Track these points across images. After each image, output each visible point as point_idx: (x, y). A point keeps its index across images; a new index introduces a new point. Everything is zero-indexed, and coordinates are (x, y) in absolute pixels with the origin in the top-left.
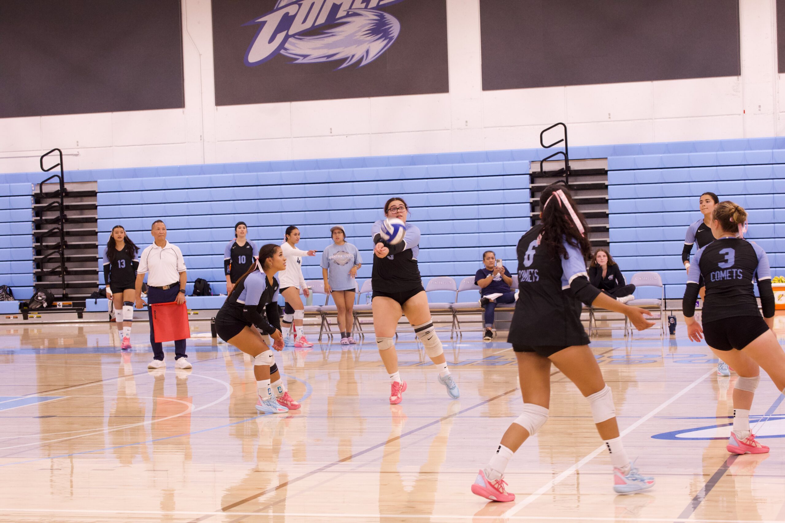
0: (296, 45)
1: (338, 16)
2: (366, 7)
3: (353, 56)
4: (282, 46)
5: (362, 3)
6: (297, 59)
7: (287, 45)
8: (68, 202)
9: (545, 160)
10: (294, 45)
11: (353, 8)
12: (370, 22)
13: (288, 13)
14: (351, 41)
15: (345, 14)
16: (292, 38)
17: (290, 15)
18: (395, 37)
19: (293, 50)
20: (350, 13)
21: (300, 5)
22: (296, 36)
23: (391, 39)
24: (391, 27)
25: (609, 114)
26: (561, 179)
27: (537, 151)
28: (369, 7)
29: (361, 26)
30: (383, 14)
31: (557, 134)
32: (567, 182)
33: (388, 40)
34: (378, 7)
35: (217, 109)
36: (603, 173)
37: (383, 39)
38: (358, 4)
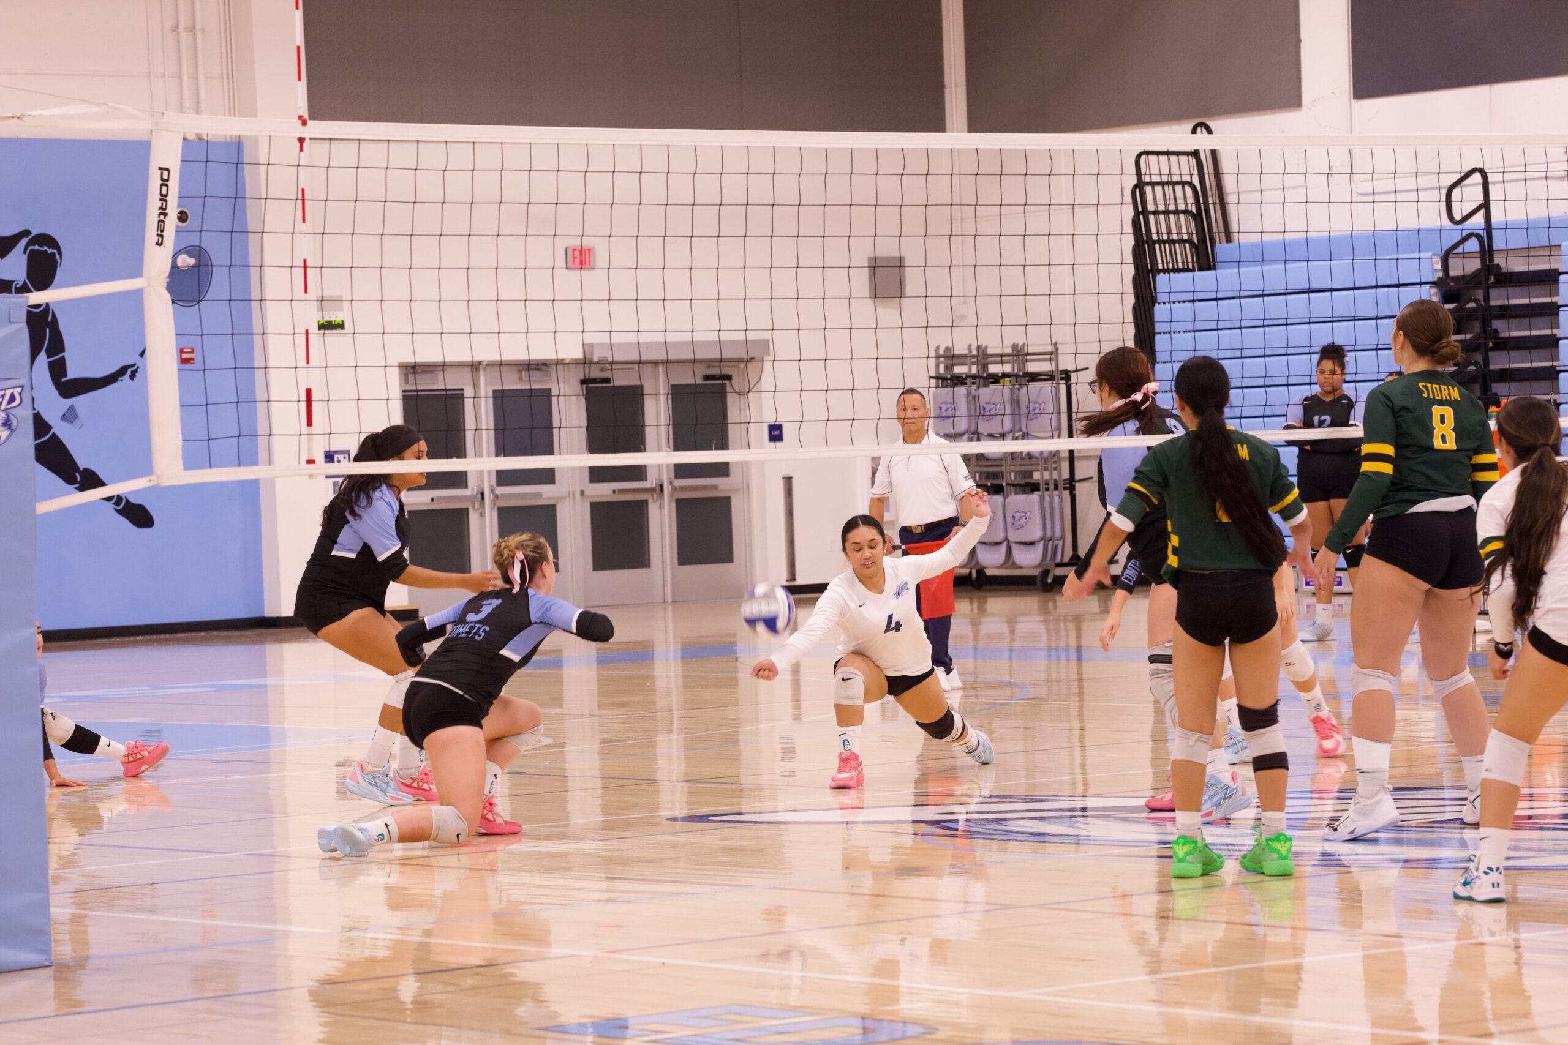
8: (1498, 298)
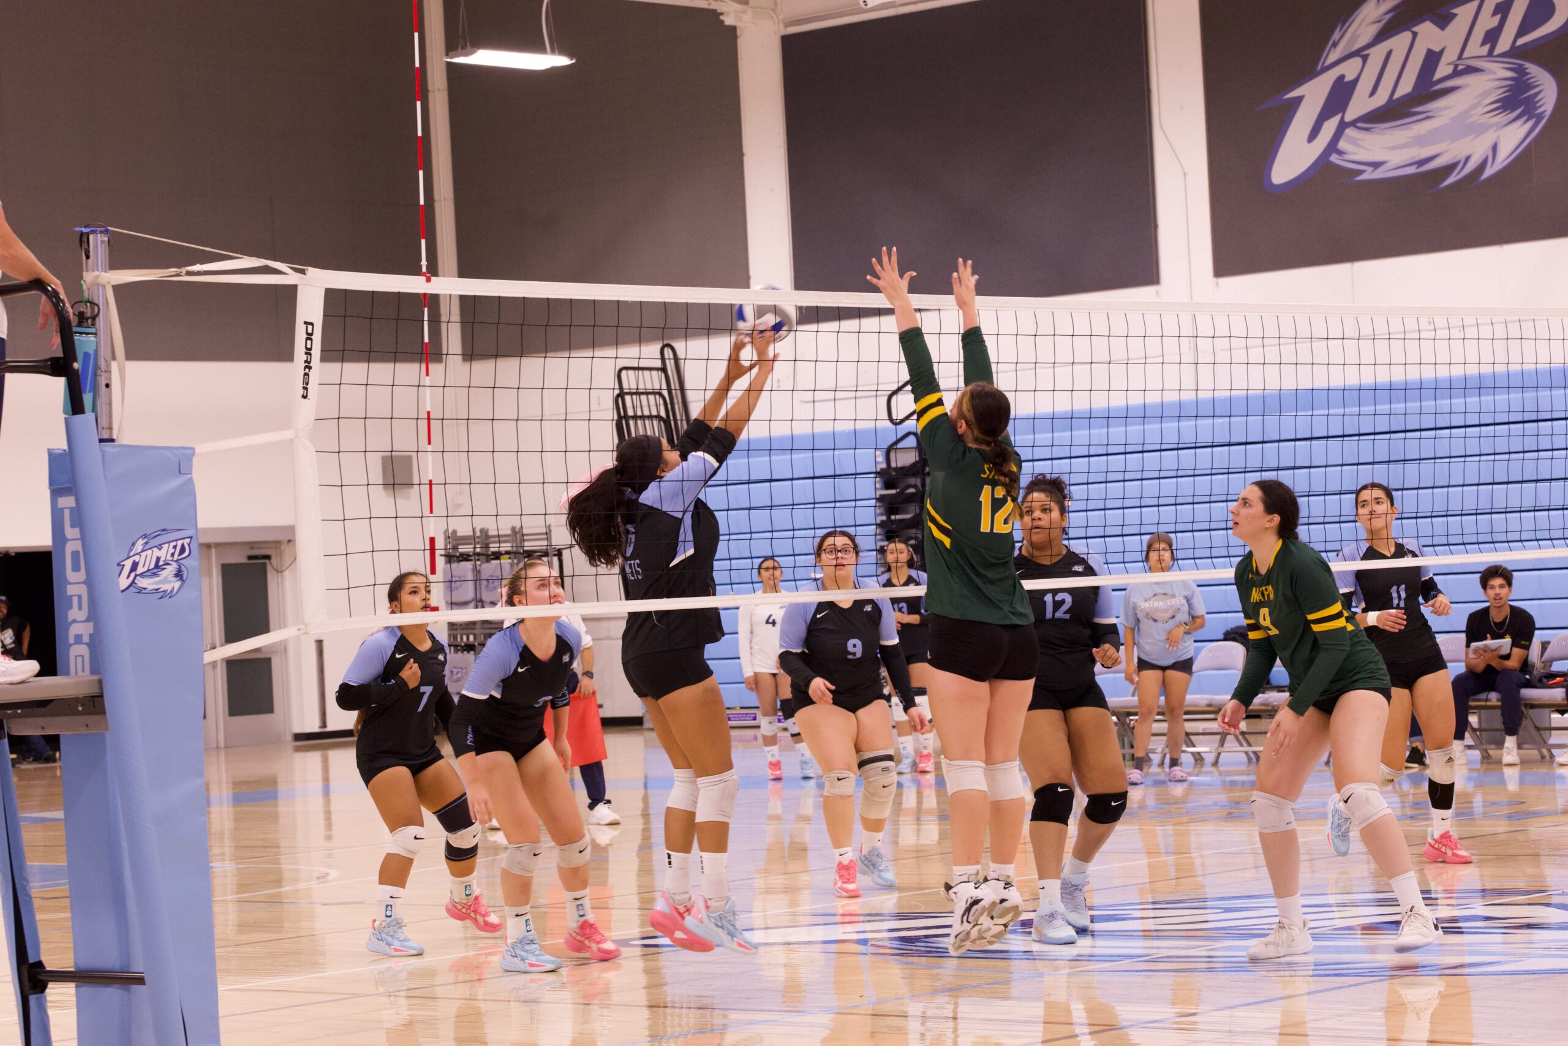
0: (1360, 142)
1: (1437, 76)
2: (1490, 53)
3: (1468, 159)
4: (1332, 146)
5: (1483, 44)
6: (1362, 172)
7: (1342, 145)
10: (1354, 142)
11: (1465, 55)
12: (1498, 83)
13: (1342, 77)
15: (1449, 70)
16: (1352, 128)
17: (1347, 79)
18: (1548, 113)
19: (1355, 154)
20: (1460, 67)
21: (1365, 58)
22: (1360, 125)
23: (1540, 117)
24: (1539, 92)
28: (1497, 52)
29: (1481, 95)
30: (1523, 65)
33: (1534, 120)
34: (1515, 52)
35: (1217, 284)
37: (1525, 118)
38: (1476, 48)
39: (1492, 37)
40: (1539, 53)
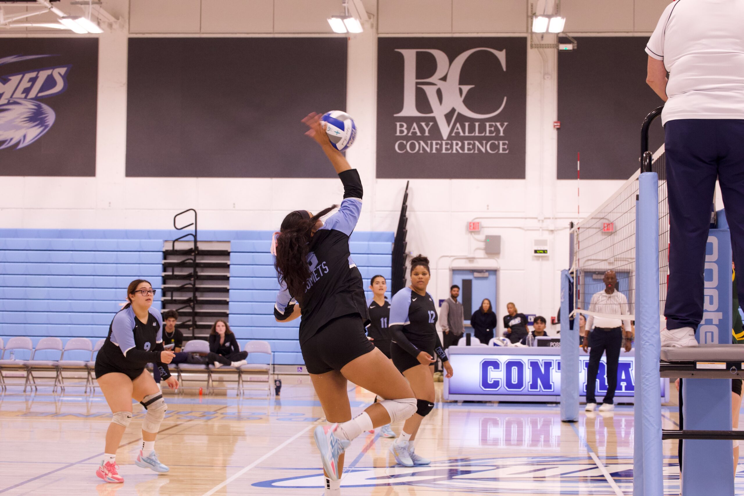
2: (26, 97)
3: (11, 139)
5: (23, 93)
9: (177, 240)
11: (14, 96)
12: (28, 110)
14: (10, 126)
15: (6, 102)
18: (51, 125)
20: (11, 101)
25: (234, 204)
26: (190, 257)
27: (170, 232)
28: (29, 97)
29: (20, 114)
30: (40, 104)
31: (189, 218)
32: (195, 260)
33: (44, 127)
34: (36, 98)
36: (226, 254)
37: (40, 126)
38: (19, 94)
39: (27, 91)
40: (48, 100)
